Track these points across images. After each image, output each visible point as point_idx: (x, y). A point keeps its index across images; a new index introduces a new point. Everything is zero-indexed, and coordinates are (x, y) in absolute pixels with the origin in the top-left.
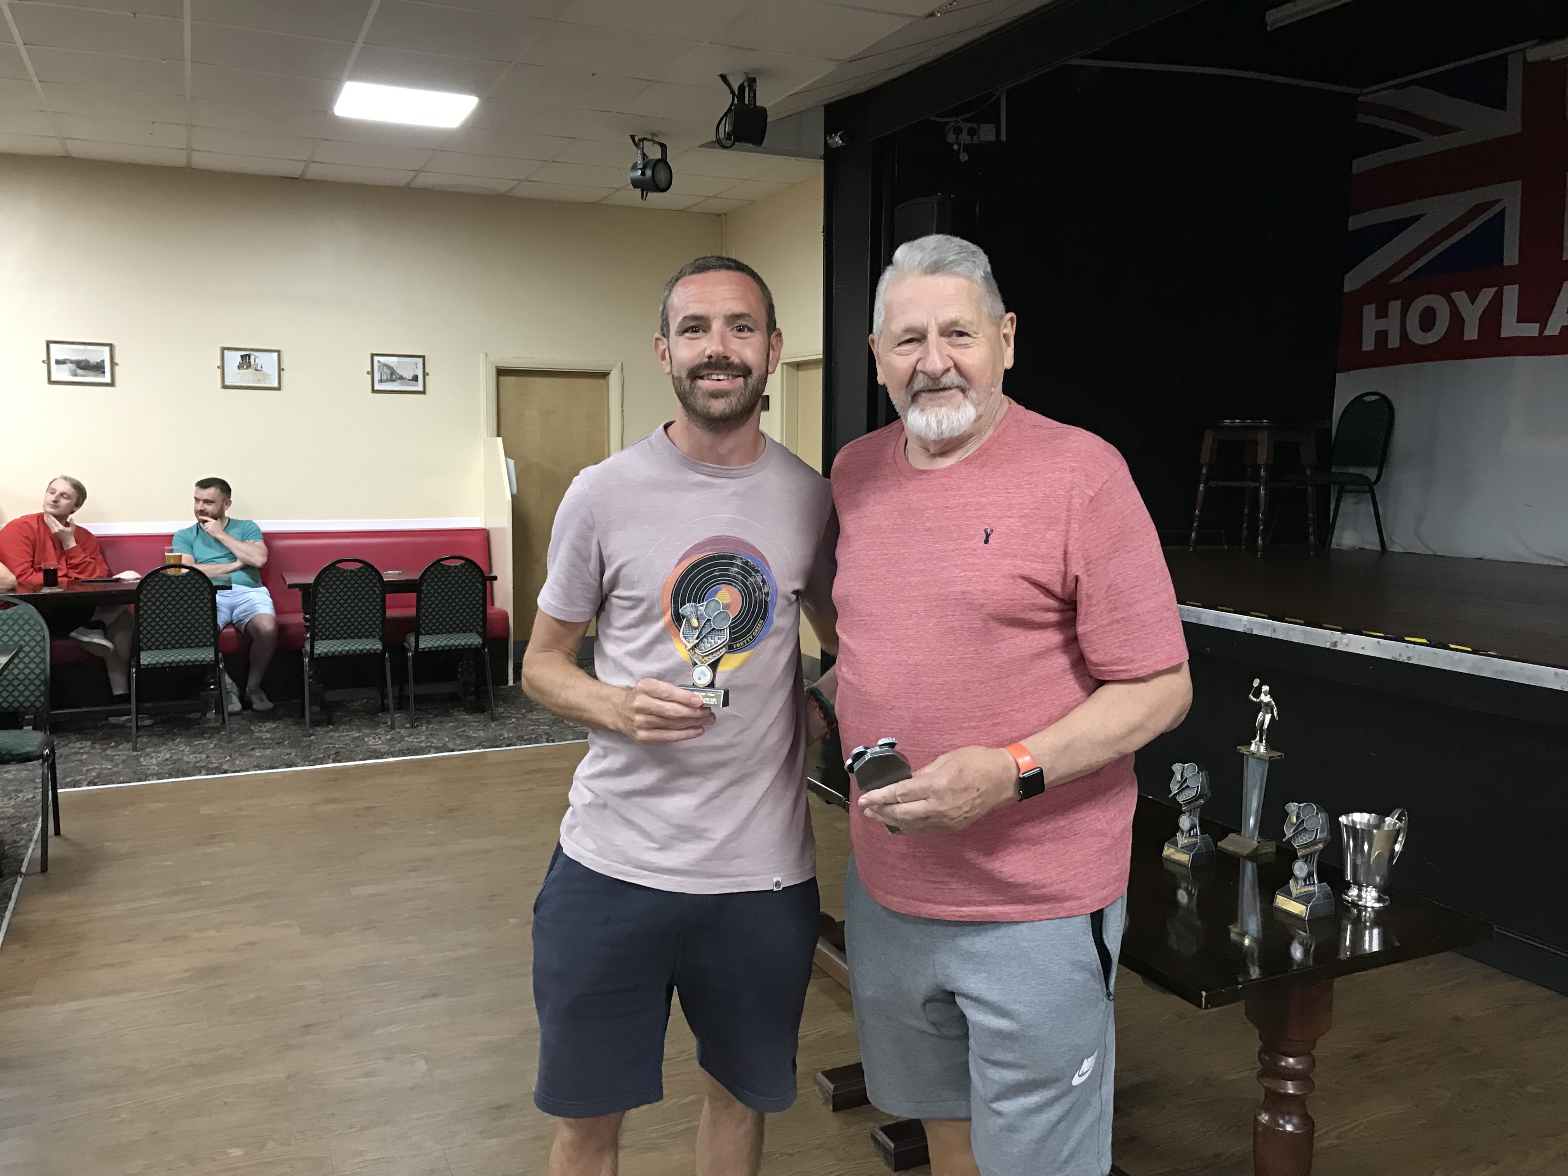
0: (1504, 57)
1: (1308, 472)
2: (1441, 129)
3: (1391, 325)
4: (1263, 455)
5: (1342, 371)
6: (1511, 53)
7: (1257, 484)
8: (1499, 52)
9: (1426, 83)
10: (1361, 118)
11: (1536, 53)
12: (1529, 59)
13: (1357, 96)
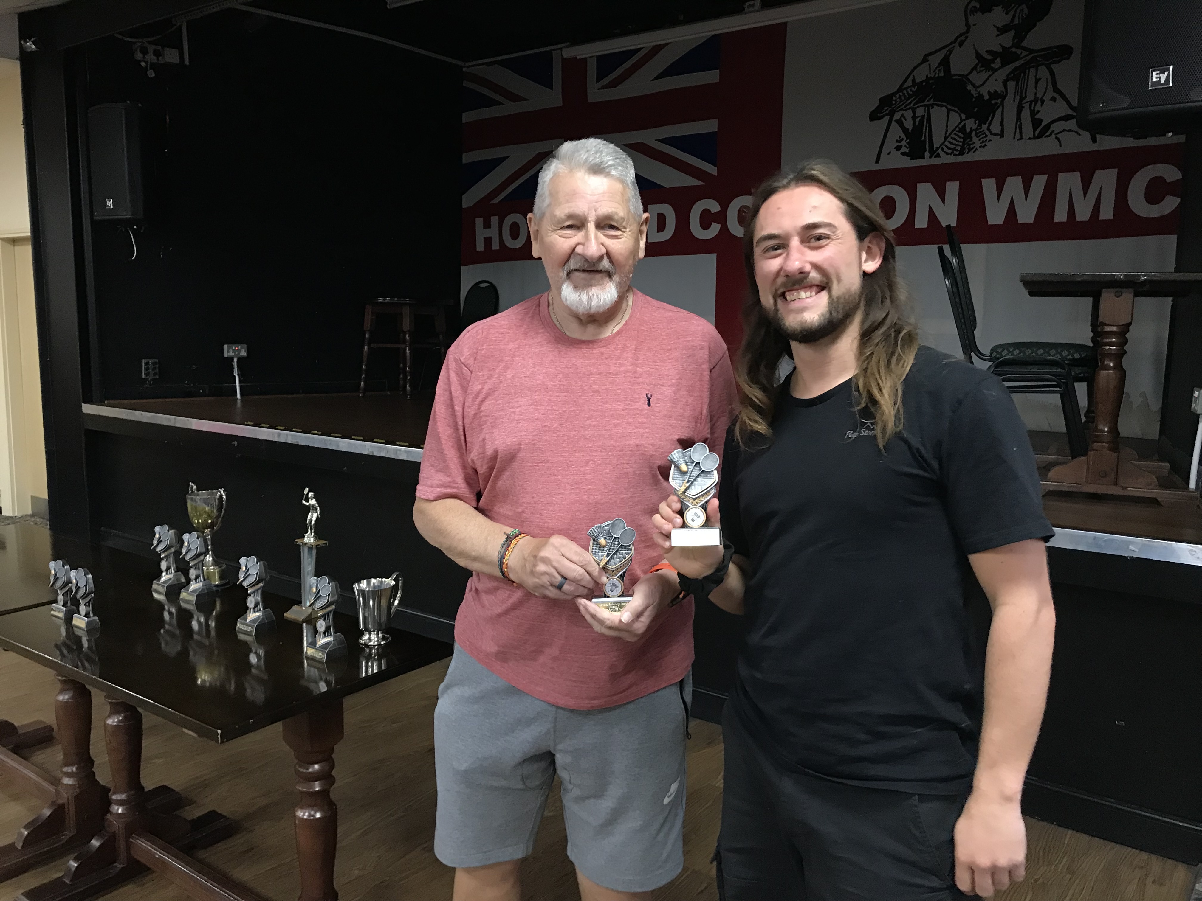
0: (550, 52)
1: (441, 337)
2: (515, 98)
3: (493, 232)
4: (406, 324)
5: (466, 265)
6: (554, 50)
7: (403, 346)
8: (548, 49)
9: (502, 63)
10: (466, 84)
11: (570, 52)
12: (565, 56)
13: (462, 67)
